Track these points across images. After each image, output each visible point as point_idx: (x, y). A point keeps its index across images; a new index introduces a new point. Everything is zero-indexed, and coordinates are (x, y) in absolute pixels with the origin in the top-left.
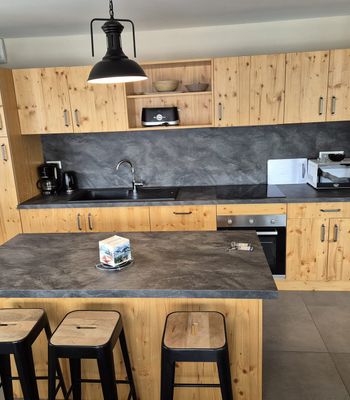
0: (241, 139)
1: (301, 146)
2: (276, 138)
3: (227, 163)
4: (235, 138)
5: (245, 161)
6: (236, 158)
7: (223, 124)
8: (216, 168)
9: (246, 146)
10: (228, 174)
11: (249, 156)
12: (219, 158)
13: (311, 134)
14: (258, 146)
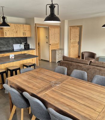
0: (7, 40)
1: (19, 42)
2: (14, 40)
3: (5, 45)
4: (6, 40)
5: (9, 45)
6: (7, 44)
7: (7, 37)
8: (3, 47)
9: (8, 42)
10: (5, 48)
11: (9, 44)
12: (3, 44)
13: (20, 39)
14: (11, 42)
